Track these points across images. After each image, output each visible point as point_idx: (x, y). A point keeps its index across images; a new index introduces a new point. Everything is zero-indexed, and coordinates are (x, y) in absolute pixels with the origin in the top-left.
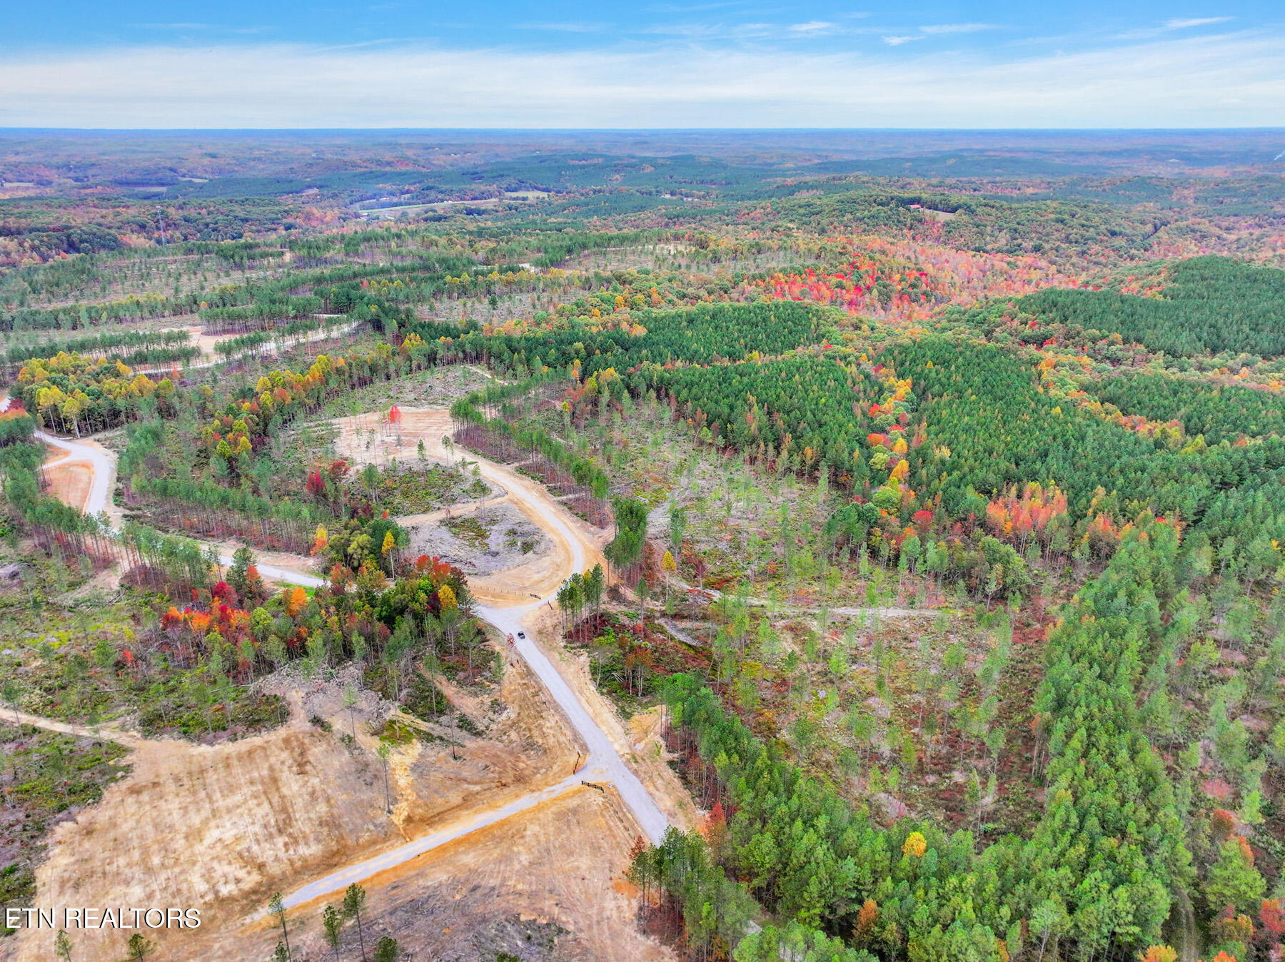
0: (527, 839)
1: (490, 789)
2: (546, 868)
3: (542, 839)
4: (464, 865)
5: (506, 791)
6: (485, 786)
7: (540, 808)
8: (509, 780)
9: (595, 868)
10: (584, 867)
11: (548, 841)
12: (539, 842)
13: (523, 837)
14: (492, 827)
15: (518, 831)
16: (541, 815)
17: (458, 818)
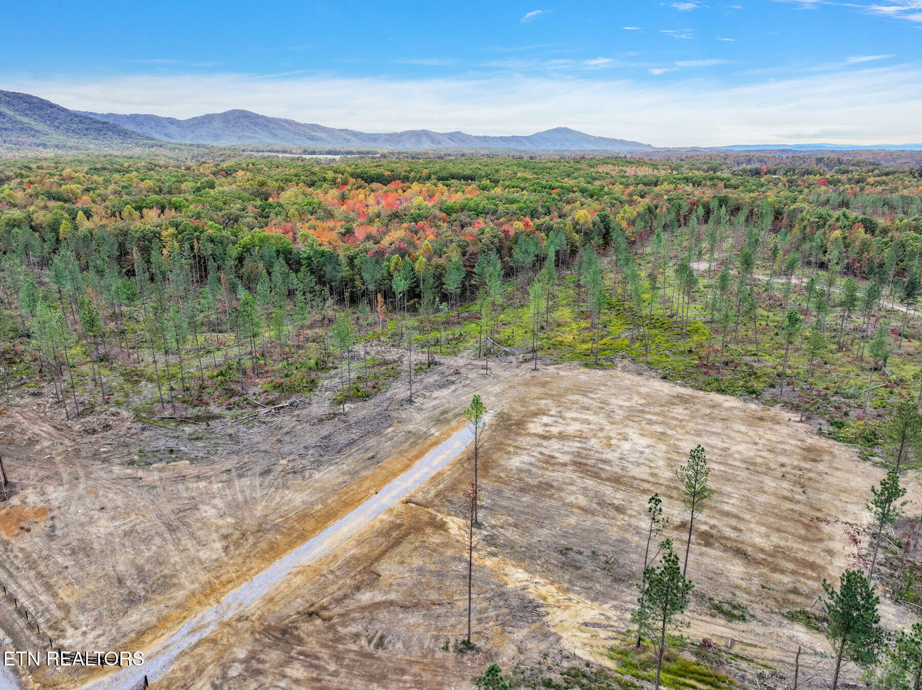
0: (215, 536)
1: (339, 601)
2: (167, 509)
3: (187, 542)
4: (302, 491)
5: (299, 604)
6: (351, 604)
7: (210, 591)
8: (306, 627)
9: (82, 525)
10: (103, 522)
11: (177, 542)
12: (192, 535)
13: (225, 537)
14: (291, 545)
15: (237, 545)
16: (204, 577)
17: (360, 542)
